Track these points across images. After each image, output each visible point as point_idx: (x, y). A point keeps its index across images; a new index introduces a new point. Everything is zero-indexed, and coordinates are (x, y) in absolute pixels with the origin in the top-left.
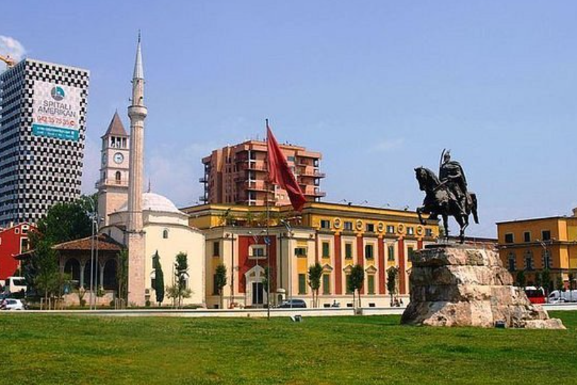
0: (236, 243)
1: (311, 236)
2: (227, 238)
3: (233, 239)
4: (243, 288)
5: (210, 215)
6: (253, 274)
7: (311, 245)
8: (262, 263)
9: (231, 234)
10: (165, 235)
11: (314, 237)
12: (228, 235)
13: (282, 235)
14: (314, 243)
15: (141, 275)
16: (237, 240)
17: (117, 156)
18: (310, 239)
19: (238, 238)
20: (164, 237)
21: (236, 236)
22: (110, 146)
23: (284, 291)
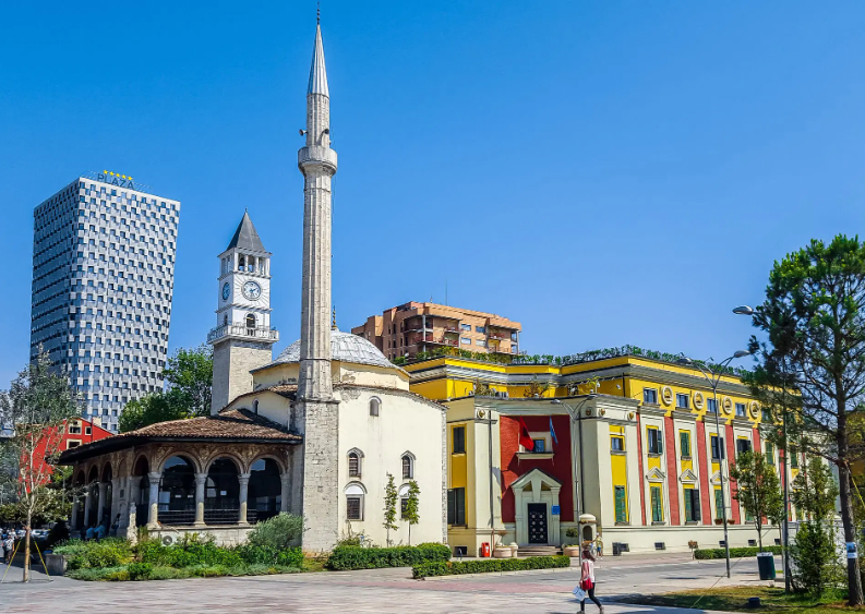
0: (496, 428)
1: (631, 416)
2: (479, 419)
3: (490, 422)
4: (509, 515)
5: (445, 377)
6: (528, 488)
7: (631, 432)
8: (544, 466)
9: (487, 412)
10: (374, 410)
11: (634, 419)
12: (481, 415)
13: (583, 415)
14: (635, 428)
15: (330, 490)
16: (498, 423)
17: (249, 288)
18: (629, 421)
19: (498, 418)
20: (372, 414)
21: (496, 415)
22: (236, 269)
23: (593, 518)
